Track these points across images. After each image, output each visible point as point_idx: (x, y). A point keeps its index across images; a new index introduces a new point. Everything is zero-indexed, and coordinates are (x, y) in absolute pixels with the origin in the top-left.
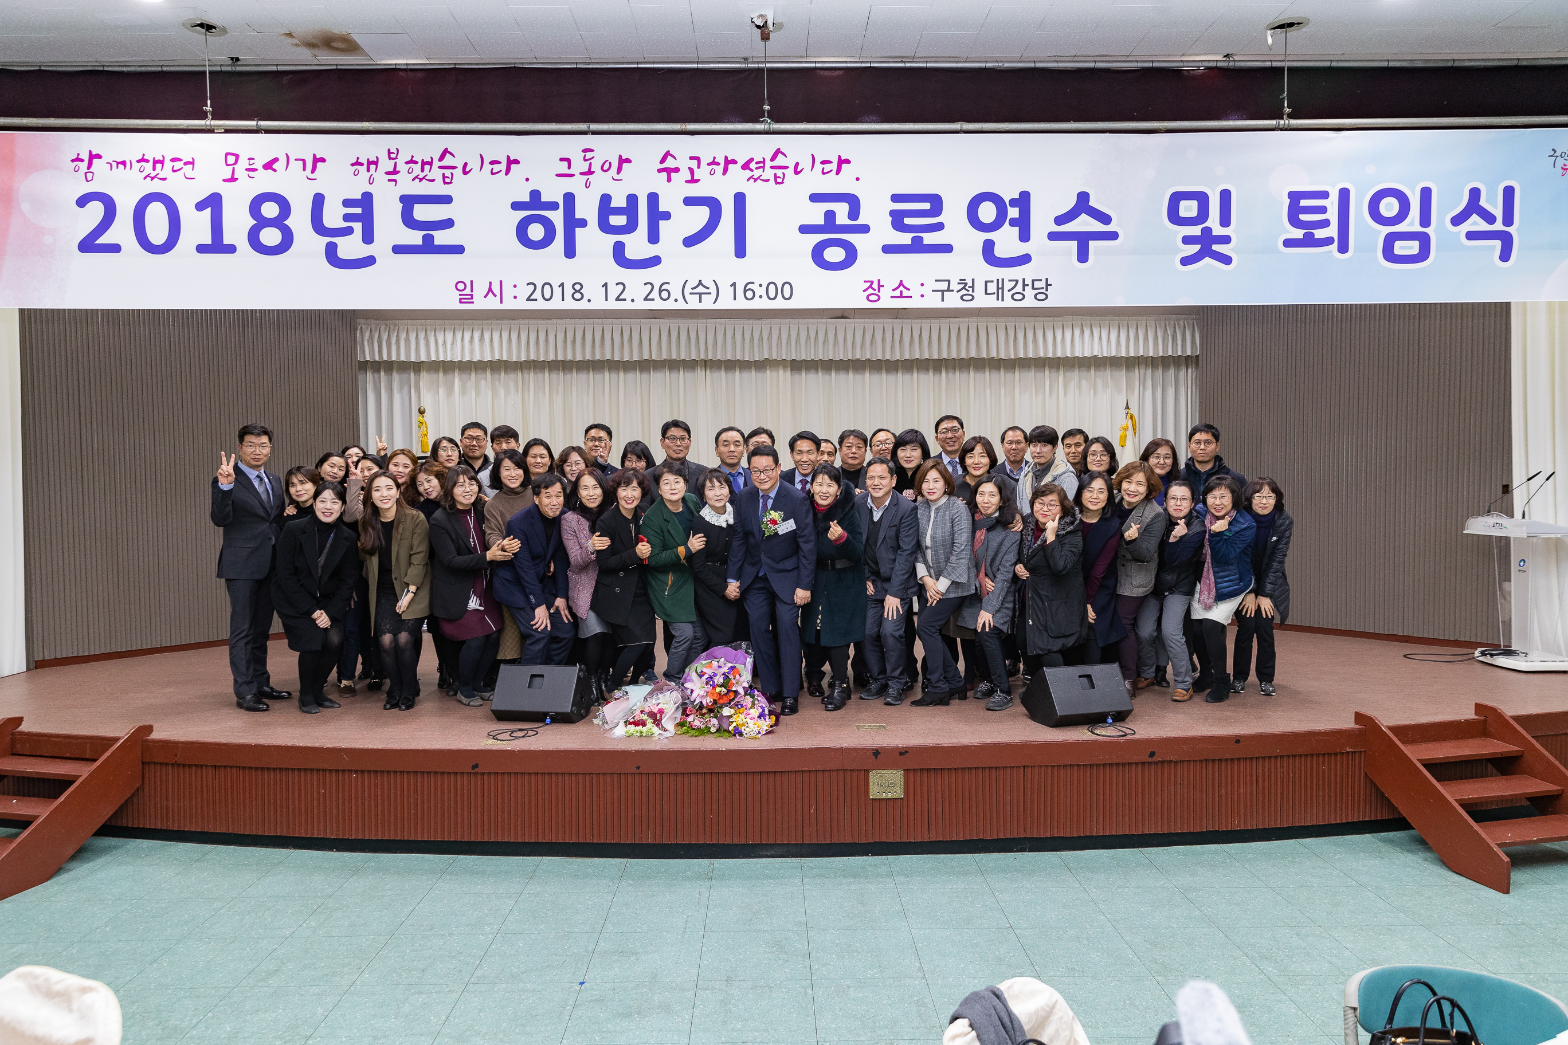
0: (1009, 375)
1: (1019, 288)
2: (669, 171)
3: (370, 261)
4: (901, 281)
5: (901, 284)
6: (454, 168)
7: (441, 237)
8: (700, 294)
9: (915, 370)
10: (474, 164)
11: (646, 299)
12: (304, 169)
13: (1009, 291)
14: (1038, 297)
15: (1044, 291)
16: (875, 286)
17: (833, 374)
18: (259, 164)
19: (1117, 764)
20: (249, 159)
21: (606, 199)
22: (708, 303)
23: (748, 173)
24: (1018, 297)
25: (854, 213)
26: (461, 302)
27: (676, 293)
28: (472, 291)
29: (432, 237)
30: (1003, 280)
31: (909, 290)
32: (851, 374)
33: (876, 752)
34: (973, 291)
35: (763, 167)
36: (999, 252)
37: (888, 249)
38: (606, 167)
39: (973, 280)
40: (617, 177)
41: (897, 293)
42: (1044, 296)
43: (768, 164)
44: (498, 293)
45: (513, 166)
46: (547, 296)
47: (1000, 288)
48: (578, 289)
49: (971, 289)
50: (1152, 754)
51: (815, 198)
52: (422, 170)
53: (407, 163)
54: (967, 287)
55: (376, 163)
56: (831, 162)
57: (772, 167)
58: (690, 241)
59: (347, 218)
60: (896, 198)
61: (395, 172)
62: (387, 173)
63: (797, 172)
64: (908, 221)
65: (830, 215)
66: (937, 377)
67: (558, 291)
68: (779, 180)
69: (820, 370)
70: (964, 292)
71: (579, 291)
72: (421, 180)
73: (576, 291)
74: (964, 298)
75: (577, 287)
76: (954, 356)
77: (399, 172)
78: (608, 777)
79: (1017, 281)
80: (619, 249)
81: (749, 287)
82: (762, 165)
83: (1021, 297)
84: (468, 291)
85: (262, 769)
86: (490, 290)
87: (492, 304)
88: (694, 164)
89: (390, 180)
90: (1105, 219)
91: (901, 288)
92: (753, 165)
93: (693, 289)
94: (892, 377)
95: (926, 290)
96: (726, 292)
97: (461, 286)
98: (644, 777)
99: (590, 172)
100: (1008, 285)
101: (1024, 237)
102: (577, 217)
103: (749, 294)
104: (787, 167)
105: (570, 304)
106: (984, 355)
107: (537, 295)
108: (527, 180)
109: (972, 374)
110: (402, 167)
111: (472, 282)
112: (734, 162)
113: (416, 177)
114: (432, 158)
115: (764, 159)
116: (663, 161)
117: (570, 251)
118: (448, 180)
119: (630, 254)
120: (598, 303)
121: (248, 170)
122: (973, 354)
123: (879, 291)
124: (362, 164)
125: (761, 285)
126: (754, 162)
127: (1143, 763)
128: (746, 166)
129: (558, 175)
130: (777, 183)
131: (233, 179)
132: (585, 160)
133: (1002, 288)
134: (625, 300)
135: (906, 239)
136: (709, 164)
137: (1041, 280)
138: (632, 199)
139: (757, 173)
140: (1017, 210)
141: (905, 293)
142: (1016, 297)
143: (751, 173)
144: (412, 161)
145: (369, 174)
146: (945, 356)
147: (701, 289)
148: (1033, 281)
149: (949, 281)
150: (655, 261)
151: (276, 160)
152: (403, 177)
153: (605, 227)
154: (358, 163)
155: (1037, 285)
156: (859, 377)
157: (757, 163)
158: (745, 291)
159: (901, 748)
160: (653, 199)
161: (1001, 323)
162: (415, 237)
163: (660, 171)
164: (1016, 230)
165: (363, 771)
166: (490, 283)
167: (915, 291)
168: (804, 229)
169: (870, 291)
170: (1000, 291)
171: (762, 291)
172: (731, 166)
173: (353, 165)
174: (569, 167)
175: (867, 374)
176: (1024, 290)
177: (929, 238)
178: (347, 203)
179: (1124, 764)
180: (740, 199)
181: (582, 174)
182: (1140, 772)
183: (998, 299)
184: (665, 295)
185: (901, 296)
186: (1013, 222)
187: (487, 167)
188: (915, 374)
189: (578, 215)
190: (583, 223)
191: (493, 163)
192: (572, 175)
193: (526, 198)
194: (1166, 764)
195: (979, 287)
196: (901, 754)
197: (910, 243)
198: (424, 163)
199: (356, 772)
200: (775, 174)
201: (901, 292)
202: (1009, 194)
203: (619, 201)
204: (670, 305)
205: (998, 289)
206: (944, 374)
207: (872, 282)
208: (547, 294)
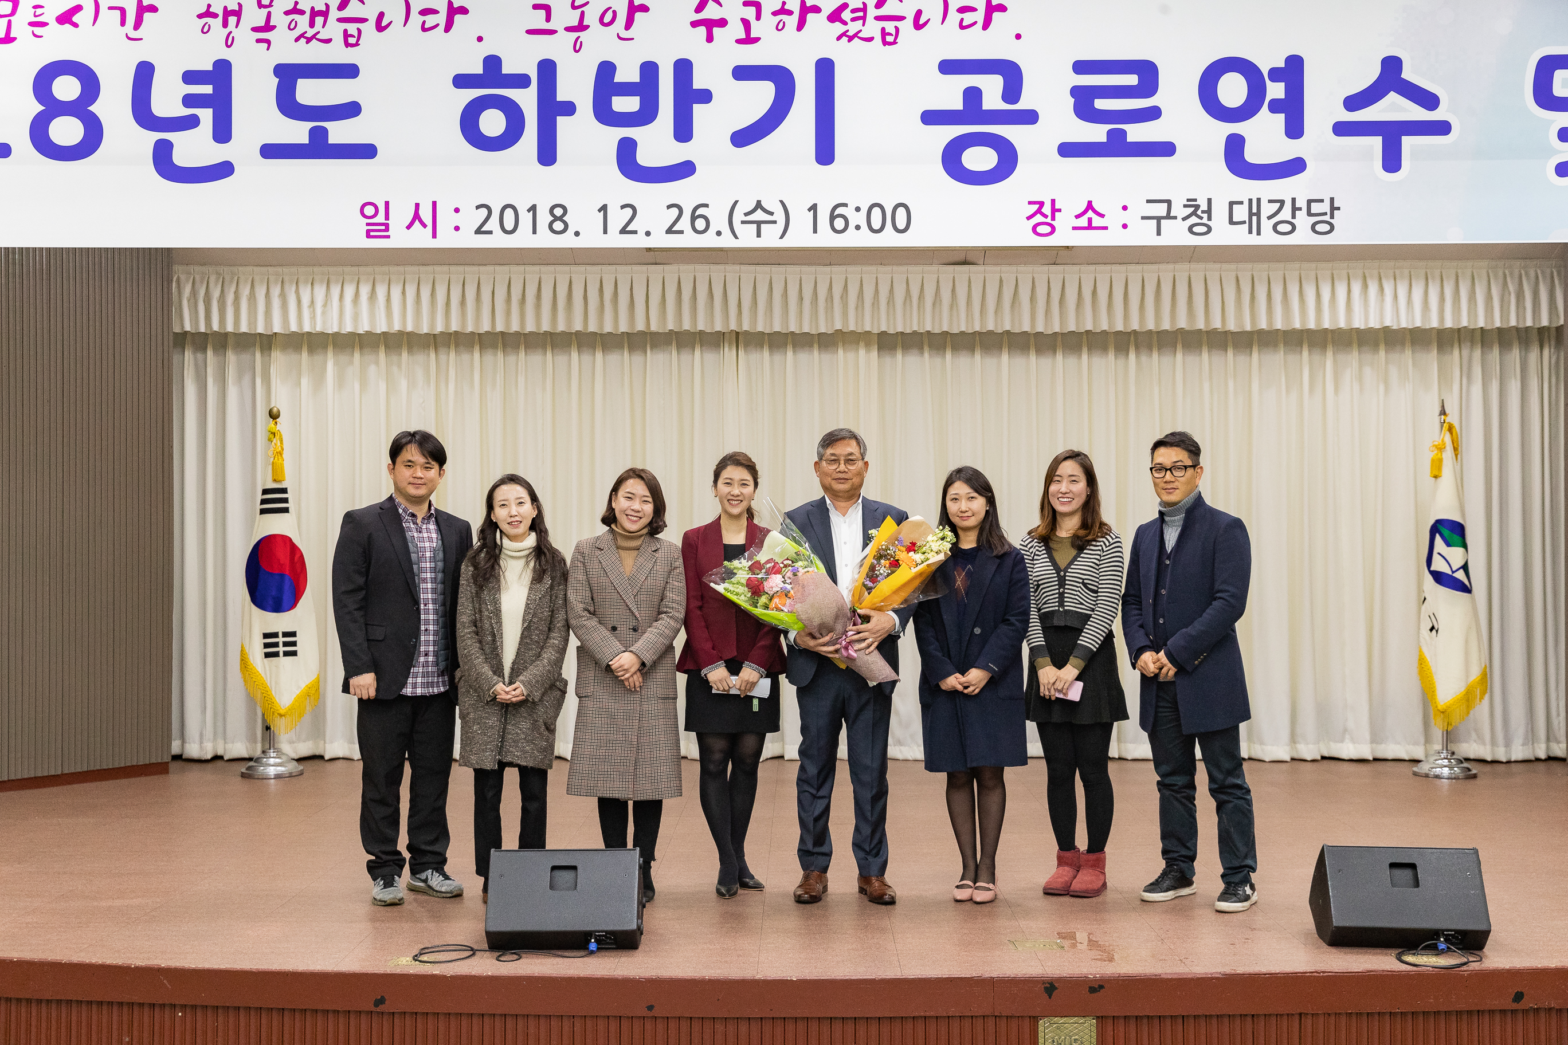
0: (1242, 359)
1: (1286, 214)
2: (711, 25)
3: (223, 170)
4: (1090, 203)
5: (1090, 206)
6: (363, 20)
7: (339, 132)
8: (759, 223)
9: (1085, 350)
10: (395, 14)
11: (670, 231)
12: (123, 23)
13: (1269, 218)
14: (1320, 228)
15: (1327, 218)
16: (1047, 209)
17: (949, 355)
18: (49, 16)
19: (1459, 1013)
20: (35, 7)
21: (606, 70)
22: (771, 238)
23: (838, 28)
24: (1284, 228)
25: (1012, 92)
26: (368, 236)
27: (719, 220)
28: (387, 217)
29: (325, 131)
30: (1259, 200)
31: (1102, 216)
32: (978, 356)
33: (1050, 987)
34: (1209, 219)
35: (864, 18)
36: (1253, 155)
37: (1067, 150)
38: (608, 18)
39: (1209, 201)
40: (625, 34)
41: (1083, 222)
42: (1325, 228)
43: (872, 12)
44: (428, 221)
45: (458, 18)
46: (509, 225)
47: (1255, 213)
48: (559, 215)
49: (1205, 216)
50: (1519, 997)
51: (948, 67)
52: (312, 24)
53: (287, 13)
54: (1199, 213)
55: (238, 13)
56: (973, 9)
57: (878, 18)
58: (743, 138)
59: (189, 101)
60: (1081, 67)
61: (268, 27)
62: (255, 29)
63: (918, 26)
64: (1101, 104)
65: (973, 95)
66: (1121, 361)
67: (526, 218)
68: (890, 39)
69: (926, 349)
70: (1194, 220)
71: (560, 218)
72: (309, 40)
73: (556, 219)
74: (1196, 229)
75: (558, 212)
76: (1151, 326)
77: (274, 27)
78: (601, 1025)
79: (1282, 202)
80: (626, 150)
81: (838, 212)
82: (861, 14)
83: (1288, 228)
84: (380, 218)
85: (29, 1001)
86: (417, 216)
87: (419, 238)
88: (750, 13)
89: (258, 41)
90: (1428, 100)
91: (1090, 214)
92: (846, 15)
93: (746, 214)
94: (1045, 362)
95: (1131, 217)
96: (801, 220)
97: (369, 211)
98: (661, 1026)
99: (581, 27)
100: (1267, 209)
101: (1295, 129)
102: (560, 97)
103: (839, 224)
104: (903, 18)
105: (545, 240)
106: (1201, 325)
107: (493, 224)
108: (480, 39)
109: (1179, 355)
110: (279, 20)
111: (387, 203)
112: (816, 9)
113: (302, 36)
114: (327, 6)
115: (864, 4)
116: (699, 9)
117: (547, 154)
118: (352, 40)
119: (645, 158)
120: (592, 238)
121: (31, 24)
122: (1182, 323)
123: (1053, 219)
124: (215, 16)
125: (858, 209)
126: (848, 10)
127: (1503, 1012)
128: (835, 17)
129: (530, 32)
130: (885, 43)
131: (8, 39)
132: (574, 7)
133: (1258, 214)
134: (635, 232)
135: (1098, 133)
136: (775, 14)
137: (1322, 201)
138: (649, 70)
139: (853, 27)
140: (1281, 86)
141: (1097, 221)
142: (1281, 228)
143: (843, 28)
144: (295, 10)
145: (227, 31)
146: (1135, 326)
147: (759, 215)
148: (1309, 202)
149: (1169, 202)
150: (685, 169)
151: (78, 8)
152: (282, 37)
153: (604, 114)
154: (208, 14)
155: (1315, 208)
156: (991, 361)
157: (853, 11)
158: (833, 218)
159: (1092, 981)
160: (683, 69)
161: (1229, 271)
162: (298, 132)
163: (695, 24)
164: (1279, 119)
165: (194, 1007)
166: (417, 205)
167: (1113, 218)
168: (931, 118)
169: (1039, 218)
170: (1254, 218)
171: (861, 218)
172: (810, 17)
173: (200, 16)
174: (548, 19)
175: (1005, 357)
176: (1294, 217)
177: (1136, 132)
178: (190, 77)
179: (1470, 1013)
180: (825, 70)
181: (568, 29)
182: (1498, 1029)
183: (1250, 232)
184: (700, 224)
185: (1090, 227)
186: (1275, 107)
187: (416, 19)
188: (1085, 356)
189: (561, 96)
190: (569, 109)
191: (425, 12)
192: (552, 32)
193: (479, 70)
194: (1542, 1014)
195: (1220, 212)
196: (1093, 990)
197: (1104, 139)
198: (314, 13)
199: (183, 1007)
200: (883, 29)
201: (1090, 220)
202: (1267, 61)
203: (628, 73)
204: (708, 241)
205: (1251, 214)
206: (1132, 355)
207: (1041, 204)
208: (509, 223)
